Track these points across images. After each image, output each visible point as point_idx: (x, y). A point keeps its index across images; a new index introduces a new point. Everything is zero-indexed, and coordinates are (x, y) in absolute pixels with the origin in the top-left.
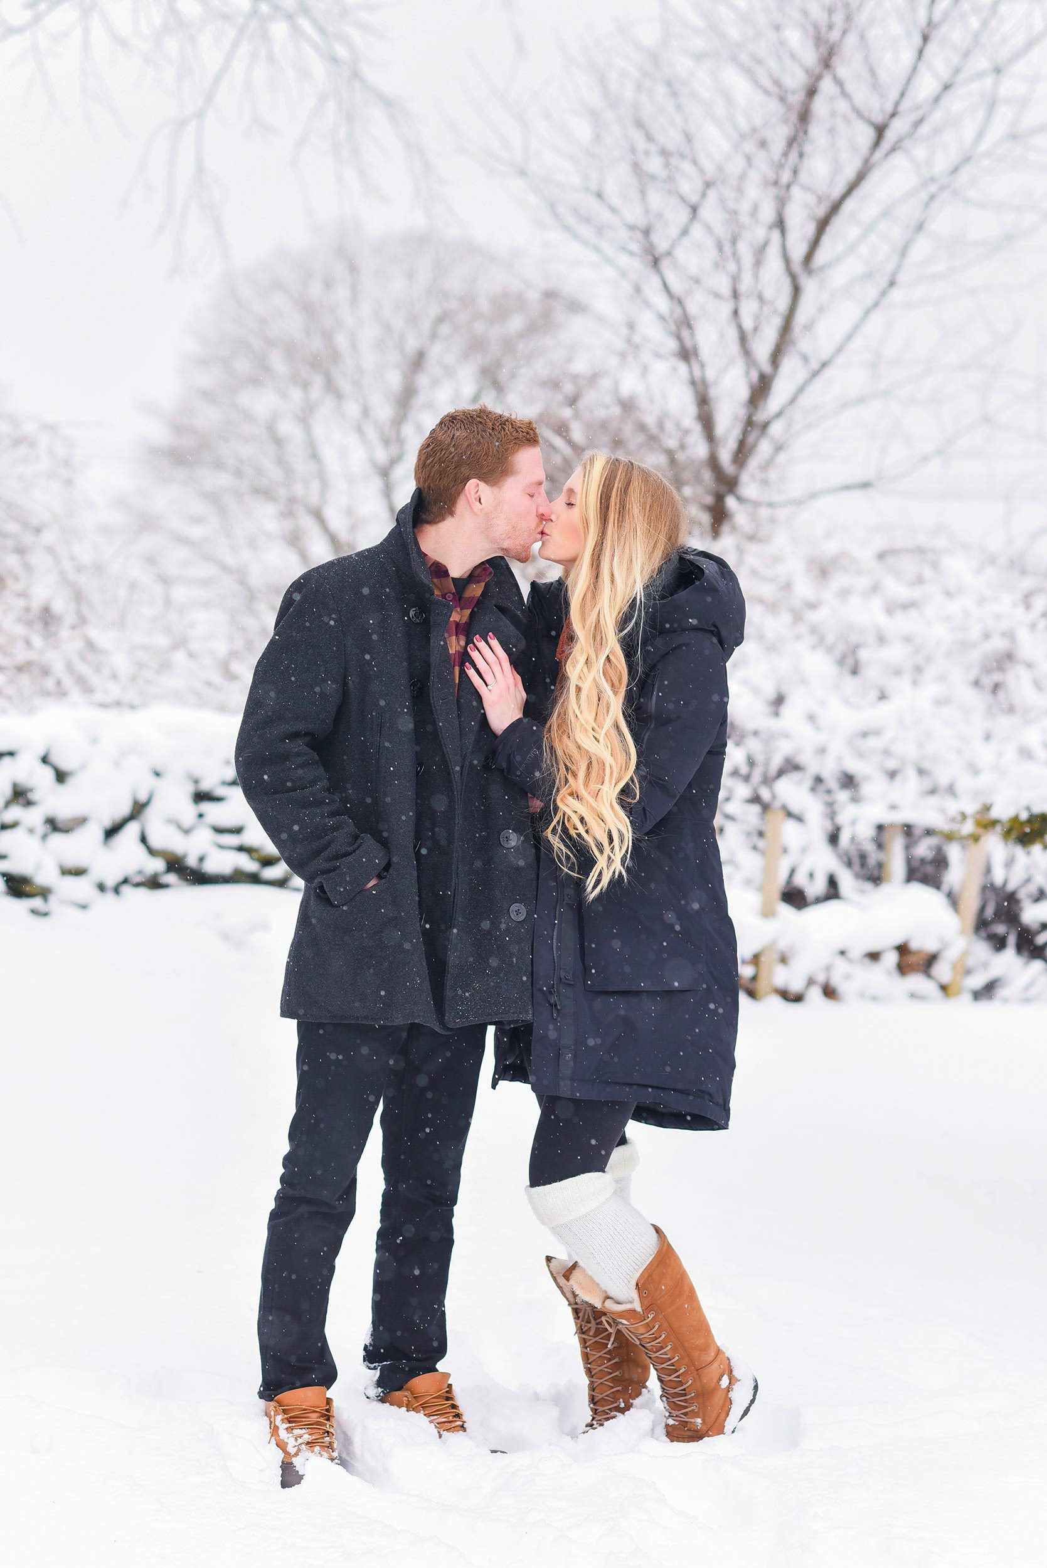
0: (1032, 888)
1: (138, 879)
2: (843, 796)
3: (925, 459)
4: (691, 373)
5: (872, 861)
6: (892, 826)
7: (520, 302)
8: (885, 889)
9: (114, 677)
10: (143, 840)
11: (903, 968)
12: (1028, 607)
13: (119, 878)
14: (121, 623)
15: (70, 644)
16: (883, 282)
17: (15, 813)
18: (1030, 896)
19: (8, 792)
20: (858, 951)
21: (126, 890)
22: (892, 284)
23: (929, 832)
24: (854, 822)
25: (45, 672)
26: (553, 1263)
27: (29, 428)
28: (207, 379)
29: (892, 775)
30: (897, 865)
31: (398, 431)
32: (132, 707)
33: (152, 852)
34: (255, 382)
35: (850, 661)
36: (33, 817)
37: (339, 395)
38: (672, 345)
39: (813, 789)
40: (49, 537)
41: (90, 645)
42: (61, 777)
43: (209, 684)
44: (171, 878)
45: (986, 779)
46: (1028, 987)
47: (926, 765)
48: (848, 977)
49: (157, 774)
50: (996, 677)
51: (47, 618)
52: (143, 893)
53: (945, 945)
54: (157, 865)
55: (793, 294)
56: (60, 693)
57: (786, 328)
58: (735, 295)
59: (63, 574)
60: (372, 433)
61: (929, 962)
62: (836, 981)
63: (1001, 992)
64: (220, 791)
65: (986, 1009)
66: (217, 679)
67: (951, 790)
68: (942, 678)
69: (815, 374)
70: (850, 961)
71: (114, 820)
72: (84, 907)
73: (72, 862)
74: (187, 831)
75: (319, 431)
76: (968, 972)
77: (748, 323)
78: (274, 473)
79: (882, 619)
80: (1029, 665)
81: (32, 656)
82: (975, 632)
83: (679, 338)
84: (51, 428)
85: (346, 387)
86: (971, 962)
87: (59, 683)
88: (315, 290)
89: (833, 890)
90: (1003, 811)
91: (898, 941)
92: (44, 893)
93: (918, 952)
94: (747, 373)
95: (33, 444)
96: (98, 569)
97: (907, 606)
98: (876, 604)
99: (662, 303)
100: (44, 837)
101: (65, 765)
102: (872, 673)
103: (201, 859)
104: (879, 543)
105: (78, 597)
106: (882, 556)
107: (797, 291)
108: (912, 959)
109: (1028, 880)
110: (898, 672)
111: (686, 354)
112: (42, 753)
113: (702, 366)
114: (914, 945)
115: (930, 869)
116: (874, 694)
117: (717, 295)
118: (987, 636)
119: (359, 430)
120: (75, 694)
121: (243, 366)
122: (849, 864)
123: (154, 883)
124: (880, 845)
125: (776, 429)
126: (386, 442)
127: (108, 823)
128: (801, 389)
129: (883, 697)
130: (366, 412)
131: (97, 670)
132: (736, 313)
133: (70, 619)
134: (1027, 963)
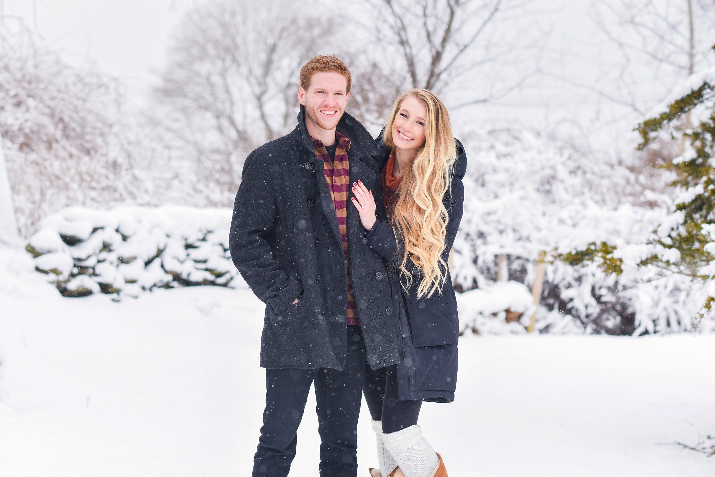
0: (565, 283)
1: (160, 285)
2: (479, 242)
3: (511, 89)
4: (405, 51)
5: (493, 271)
6: (502, 255)
7: (318, 21)
8: (499, 284)
9: (146, 191)
10: (162, 266)
11: (508, 320)
12: (561, 155)
13: (152, 284)
14: (149, 168)
15: (126, 177)
16: (492, 9)
17: (104, 255)
18: (565, 286)
19: (101, 245)
20: (487, 312)
21: (155, 289)
22: (496, 10)
23: (518, 258)
24: (484, 254)
25: (115, 190)
26: (373, 471)
27: (105, 80)
28: (179, 57)
29: (501, 232)
30: (504, 273)
31: (265, 80)
32: (156, 206)
33: (166, 272)
34: (201, 59)
35: (480, 181)
36: (112, 257)
37: (238, 64)
38: (397, 38)
39: (465, 239)
40: (115, 129)
41: (135, 178)
42: (125, 238)
43: (189, 194)
44: (175, 284)
45: (544, 233)
46: (564, 327)
47: (517, 227)
48: (483, 324)
49: (168, 236)
50: (547, 187)
51: (115, 165)
52: (163, 291)
53: (527, 309)
54: (169, 278)
55: (451, 15)
56: (122, 199)
57: (448, 31)
58: (425, 15)
59: (122, 146)
60: (253, 81)
61: (519, 317)
62: (478, 326)
63: (553, 330)
64: (197, 244)
65: (546, 338)
66: (192, 192)
67: (528, 239)
68: (523, 188)
69: (462, 51)
70: (484, 317)
71: (149, 258)
72: (136, 297)
73: (130, 277)
74: (182, 262)
75: (230, 80)
76: (537, 321)
77: (431, 29)
78: (210, 99)
79: (495, 161)
80: (562, 181)
81: (110, 183)
82: (538, 166)
83: (399, 35)
84: (115, 79)
85: (241, 60)
86: (538, 316)
87: (121, 195)
88: (227, 17)
89: (475, 285)
90: (564, 250)
91: (506, 308)
92: (118, 291)
93: (515, 312)
94: (431, 51)
95: (107, 87)
96: (138, 143)
97: (505, 156)
98: (492, 155)
99: (391, 19)
100: (118, 266)
101: (126, 233)
102: (491, 186)
103: (189, 275)
104: (489, 127)
105: (129, 156)
106: (491, 133)
107: (452, 13)
108: (512, 316)
109: (564, 279)
110: (503, 185)
111: (403, 43)
112: (116, 228)
113: (411, 48)
114: (513, 309)
115: (518, 275)
116: (492, 196)
117: (416, 16)
118: (543, 168)
119: (248, 79)
120: (129, 200)
121: (195, 51)
122: (482, 273)
123: (167, 286)
124: (496, 264)
125: (444, 77)
126: (260, 84)
127: (146, 259)
128: (455, 59)
129: (496, 197)
130: (250, 71)
131: (138, 188)
132: (425, 24)
133: (125, 166)
134: (564, 316)
